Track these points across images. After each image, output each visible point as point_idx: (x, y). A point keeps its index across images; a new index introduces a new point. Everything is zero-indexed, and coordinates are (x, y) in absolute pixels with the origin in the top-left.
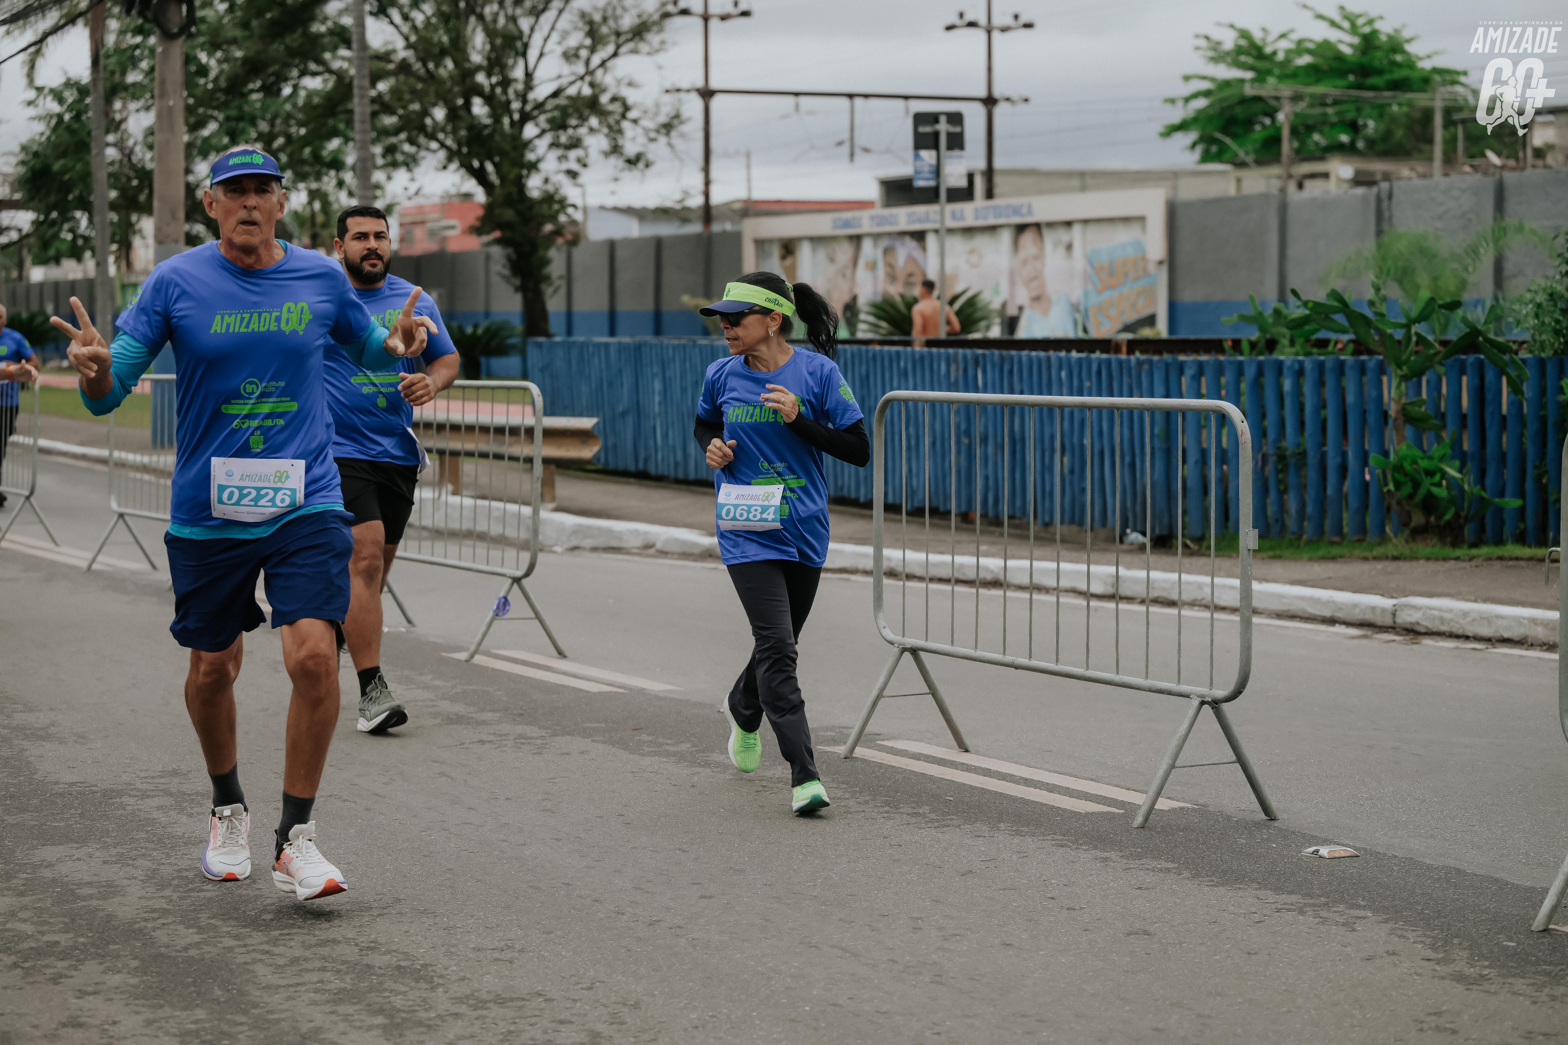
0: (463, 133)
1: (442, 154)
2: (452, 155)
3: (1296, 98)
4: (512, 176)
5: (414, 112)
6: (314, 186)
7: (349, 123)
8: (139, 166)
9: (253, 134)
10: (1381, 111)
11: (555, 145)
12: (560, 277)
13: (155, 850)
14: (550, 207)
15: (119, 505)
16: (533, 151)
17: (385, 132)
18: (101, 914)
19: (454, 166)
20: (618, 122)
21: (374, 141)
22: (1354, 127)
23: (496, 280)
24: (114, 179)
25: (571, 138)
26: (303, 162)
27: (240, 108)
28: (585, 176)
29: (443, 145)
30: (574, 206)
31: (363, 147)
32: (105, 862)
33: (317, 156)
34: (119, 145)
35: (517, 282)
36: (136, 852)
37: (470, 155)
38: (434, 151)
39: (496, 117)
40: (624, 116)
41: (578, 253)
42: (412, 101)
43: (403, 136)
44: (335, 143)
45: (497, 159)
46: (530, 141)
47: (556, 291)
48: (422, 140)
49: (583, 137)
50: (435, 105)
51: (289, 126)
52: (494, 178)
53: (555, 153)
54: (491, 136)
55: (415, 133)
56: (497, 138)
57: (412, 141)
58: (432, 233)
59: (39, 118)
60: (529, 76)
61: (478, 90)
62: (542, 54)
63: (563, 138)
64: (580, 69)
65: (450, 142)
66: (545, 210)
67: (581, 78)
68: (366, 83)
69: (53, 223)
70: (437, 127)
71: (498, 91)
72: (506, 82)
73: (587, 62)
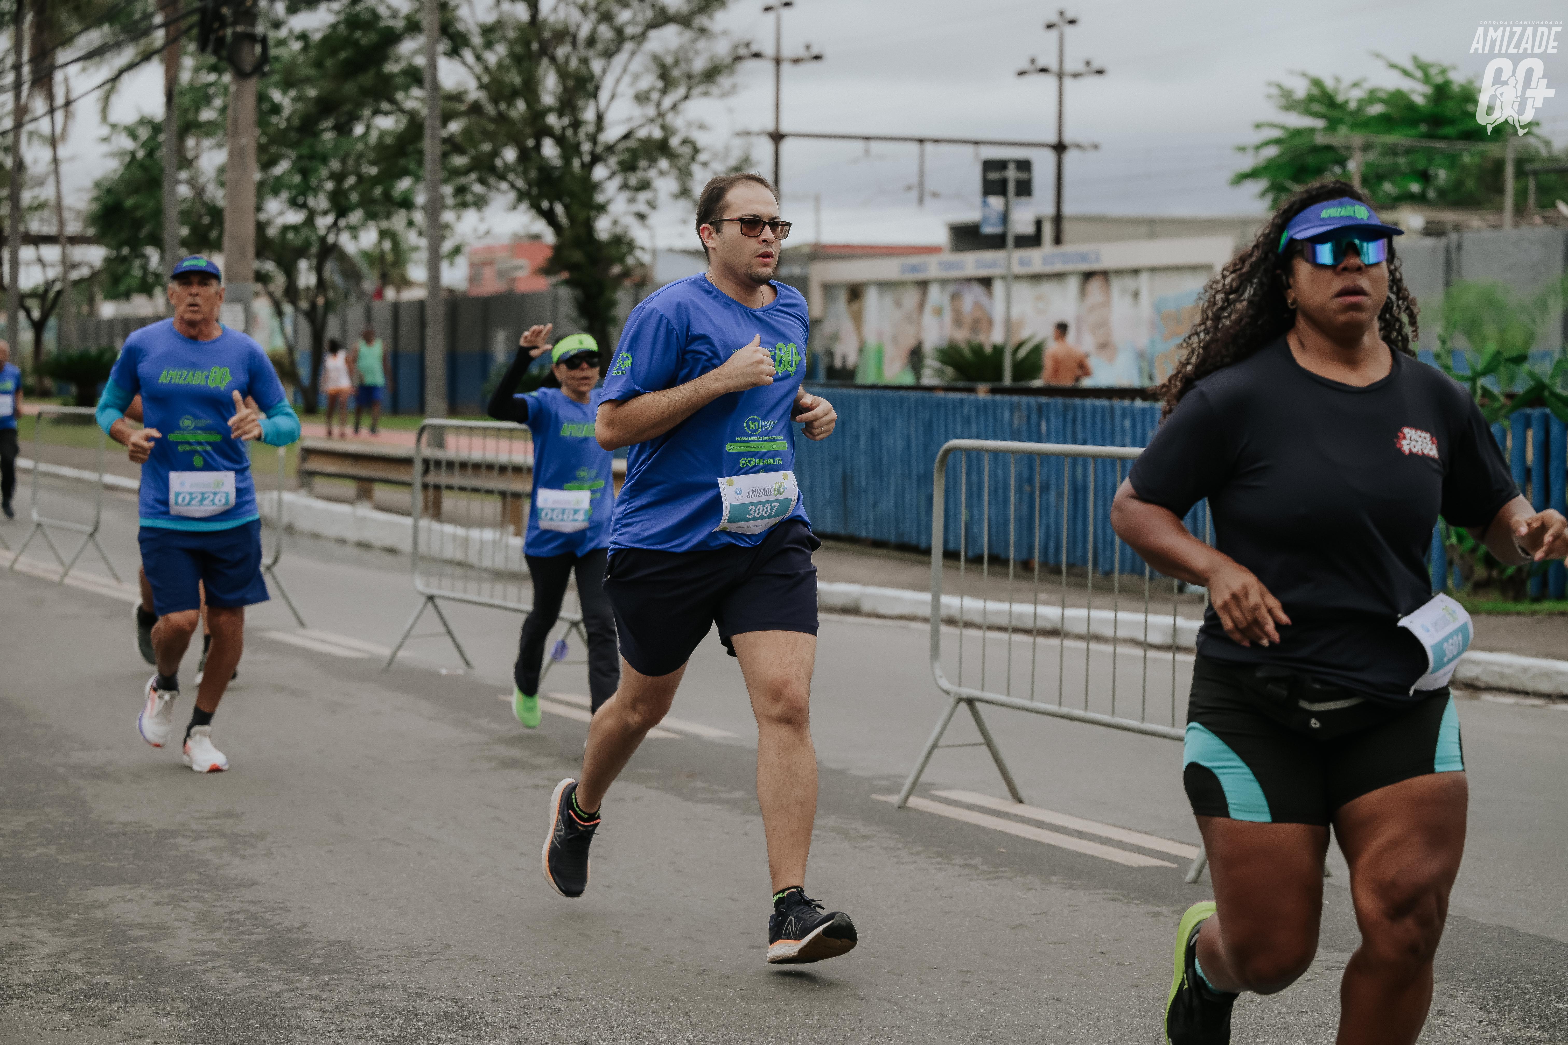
0: (533, 174)
1: (512, 195)
2: (522, 196)
3: (1367, 147)
4: (581, 217)
5: (486, 153)
6: (384, 225)
7: (420, 163)
8: (211, 203)
9: (324, 172)
10: (1452, 161)
11: (625, 186)
14: (618, 249)
16: (602, 193)
17: (456, 173)
19: (524, 206)
20: (688, 165)
21: (445, 181)
22: (1425, 177)
23: (563, 321)
24: (186, 216)
25: (640, 180)
26: (373, 201)
27: (312, 147)
29: (513, 186)
30: (643, 249)
31: (433, 188)
33: (387, 196)
34: (192, 183)
35: (585, 324)
37: (541, 196)
38: (504, 192)
39: (566, 158)
40: (693, 159)
42: (483, 141)
43: (473, 176)
44: (404, 184)
45: (567, 200)
46: (600, 183)
48: (492, 180)
49: (652, 180)
50: (505, 145)
51: (361, 165)
52: (563, 219)
53: (624, 196)
54: (561, 178)
55: (484, 174)
56: (567, 180)
57: (482, 181)
58: (501, 274)
59: (113, 155)
60: (600, 118)
61: (548, 132)
62: (613, 97)
63: (633, 180)
64: (651, 111)
65: (520, 183)
66: (613, 251)
67: (652, 120)
68: (438, 123)
69: (123, 260)
70: (507, 168)
71: (569, 132)
72: (576, 124)
73: (658, 105)
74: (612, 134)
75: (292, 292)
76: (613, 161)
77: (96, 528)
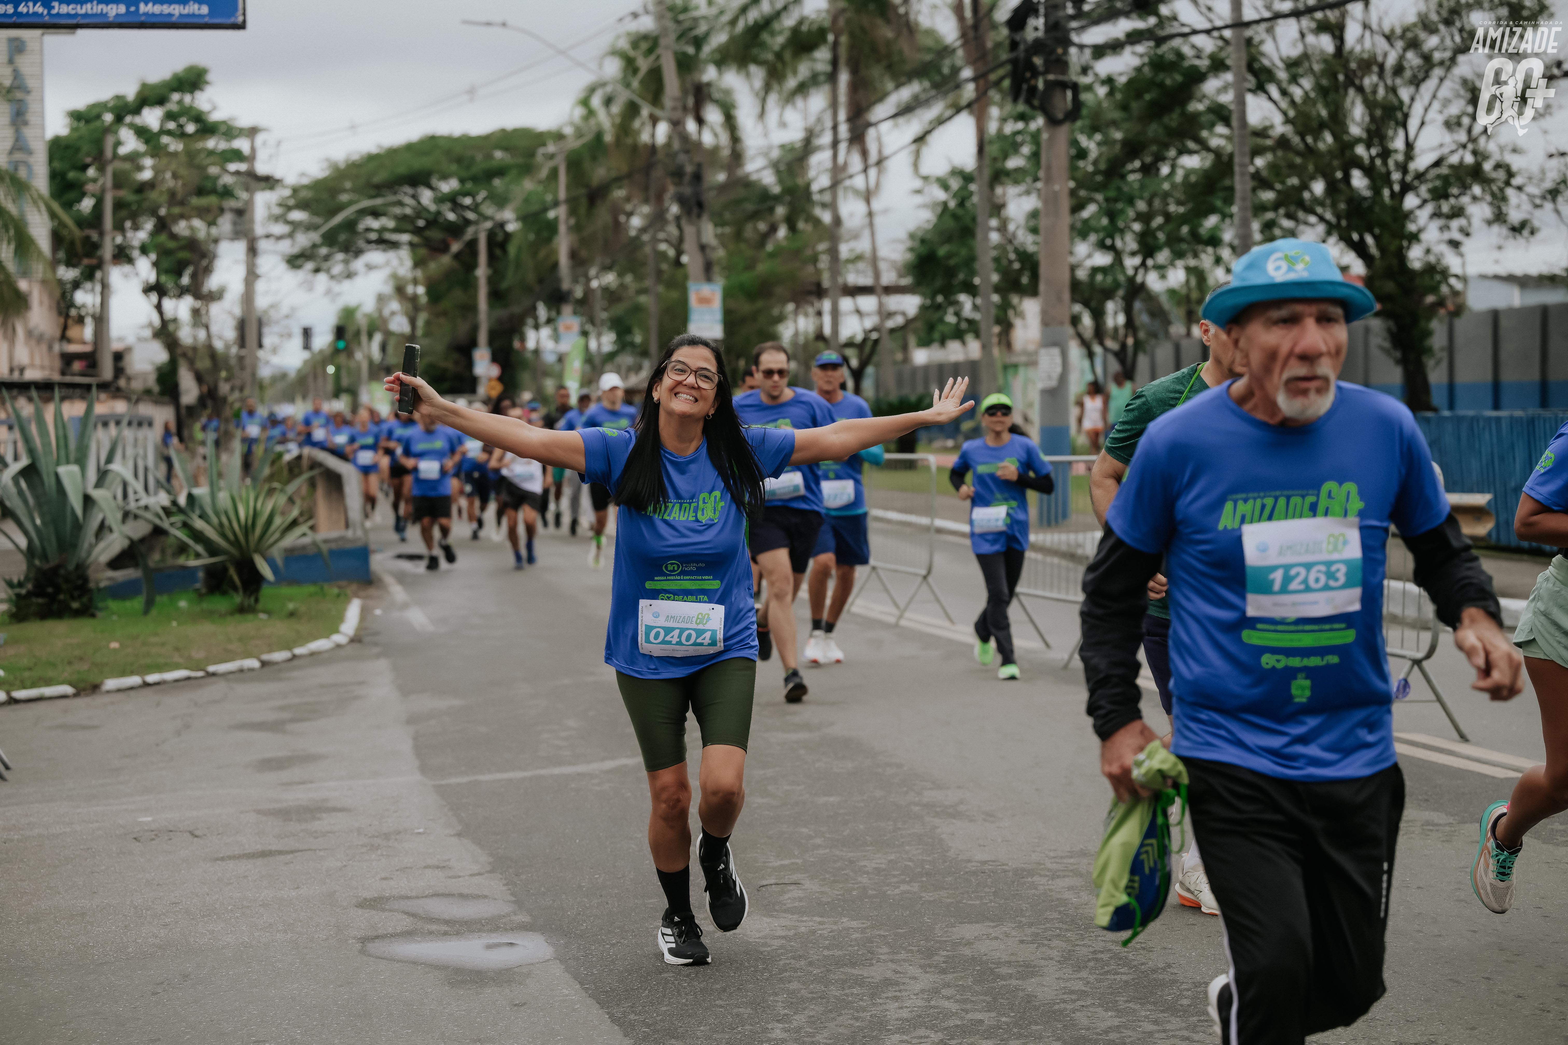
0: (1342, 206)
1: (1321, 228)
2: (1330, 229)
4: (1393, 248)
5: (1293, 187)
6: (1192, 262)
7: (1229, 200)
8: (1021, 249)
9: (1131, 213)
11: (1436, 215)
12: (1442, 349)
14: (1432, 278)
16: (1414, 221)
17: (1264, 208)
19: (1333, 240)
20: (1502, 190)
21: (1253, 217)
23: (1375, 352)
24: (997, 262)
25: (1452, 207)
26: (1181, 240)
27: (1119, 189)
28: (1468, 246)
29: (1322, 219)
30: (1456, 276)
31: (1245, 224)
33: (1194, 234)
34: (1002, 228)
35: (1398, 354)
37: (1350, 228)
38: (1312, 225)
39: (1376, 189)
40: (1508, 183)
41: (1460, 324)
42: (1289, 176)
43: (1282, 211)
44: (1212, 221)
45: (1377, 231)
46: (1411, 212)
47: (1438, 363)
48: (1301, 215)
49: (1465, 206)
50: (1313, 178)
51: (1168, 204)
52: (1374, 250)
53: (1437, 223)
54: (1371, 209)
55: (1292, 208)
56: (1377, 209)
57: (1290, 216)
59: (925, 206)
60: (1409, 146)
61: (1357, 163)
62: (1423, 124)
63: (1445, 208)
64: (1462, 137)
65: (1329, 216)
66: (1427, 281)
67: (1464, 146)
68: (1247, 160)
69: (939, 307)
70: (1316, 201)
71: (1378, 162)
72: (1386, 154)
73: (1469, 131)
74: (1422, 162)
75: (1099, 333)
76: (1423, 189)
77: (929, 572)
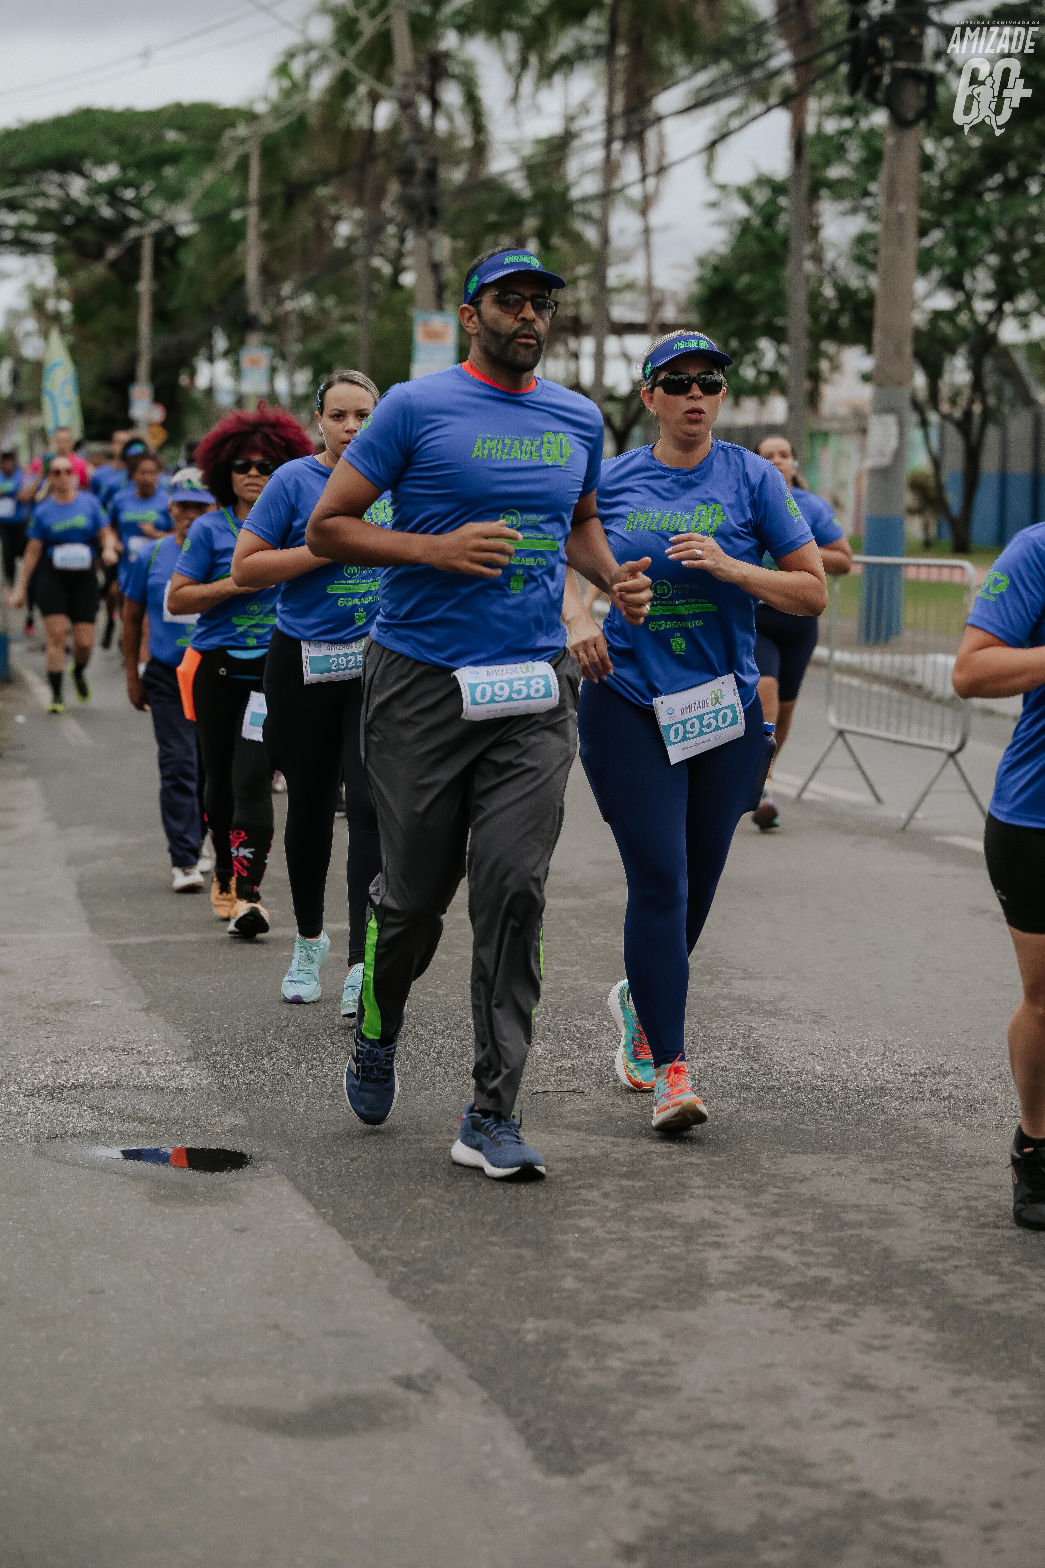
8: (843, 285)
9: (987, 243)
13: (933, 1169)
15: (839, 719)
18: (876, 1247)
27: (973, 211)
32: (873, 1180)
36: (908, 1170)
59: (721, 223)
